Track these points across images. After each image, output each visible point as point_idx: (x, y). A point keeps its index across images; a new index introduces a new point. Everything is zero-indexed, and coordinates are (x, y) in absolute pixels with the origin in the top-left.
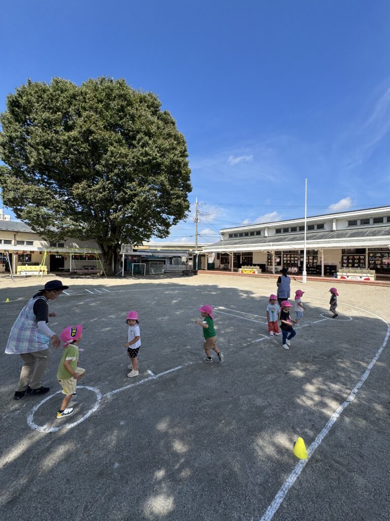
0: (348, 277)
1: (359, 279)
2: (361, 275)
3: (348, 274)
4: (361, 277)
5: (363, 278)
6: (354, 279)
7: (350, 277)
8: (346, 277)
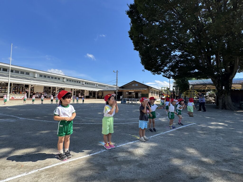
0: (15, 97)
1: (20, 98)
2: (21, 96)
3: (16, 96)
4: (21, 97)
5: (22, 98)
6: (18, 98)
7: (16, 97)
8: (14, 97)
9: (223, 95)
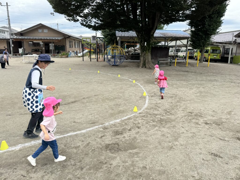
9: (144, 52)
